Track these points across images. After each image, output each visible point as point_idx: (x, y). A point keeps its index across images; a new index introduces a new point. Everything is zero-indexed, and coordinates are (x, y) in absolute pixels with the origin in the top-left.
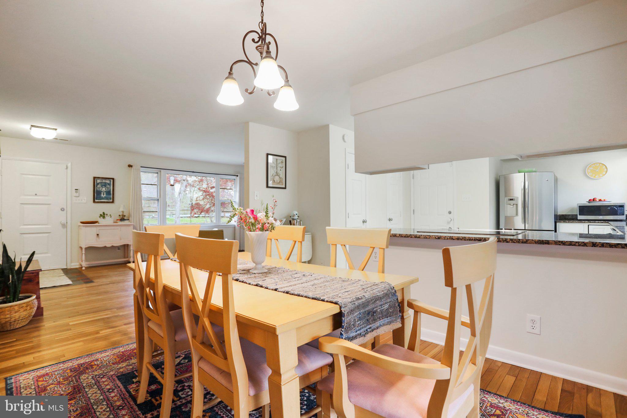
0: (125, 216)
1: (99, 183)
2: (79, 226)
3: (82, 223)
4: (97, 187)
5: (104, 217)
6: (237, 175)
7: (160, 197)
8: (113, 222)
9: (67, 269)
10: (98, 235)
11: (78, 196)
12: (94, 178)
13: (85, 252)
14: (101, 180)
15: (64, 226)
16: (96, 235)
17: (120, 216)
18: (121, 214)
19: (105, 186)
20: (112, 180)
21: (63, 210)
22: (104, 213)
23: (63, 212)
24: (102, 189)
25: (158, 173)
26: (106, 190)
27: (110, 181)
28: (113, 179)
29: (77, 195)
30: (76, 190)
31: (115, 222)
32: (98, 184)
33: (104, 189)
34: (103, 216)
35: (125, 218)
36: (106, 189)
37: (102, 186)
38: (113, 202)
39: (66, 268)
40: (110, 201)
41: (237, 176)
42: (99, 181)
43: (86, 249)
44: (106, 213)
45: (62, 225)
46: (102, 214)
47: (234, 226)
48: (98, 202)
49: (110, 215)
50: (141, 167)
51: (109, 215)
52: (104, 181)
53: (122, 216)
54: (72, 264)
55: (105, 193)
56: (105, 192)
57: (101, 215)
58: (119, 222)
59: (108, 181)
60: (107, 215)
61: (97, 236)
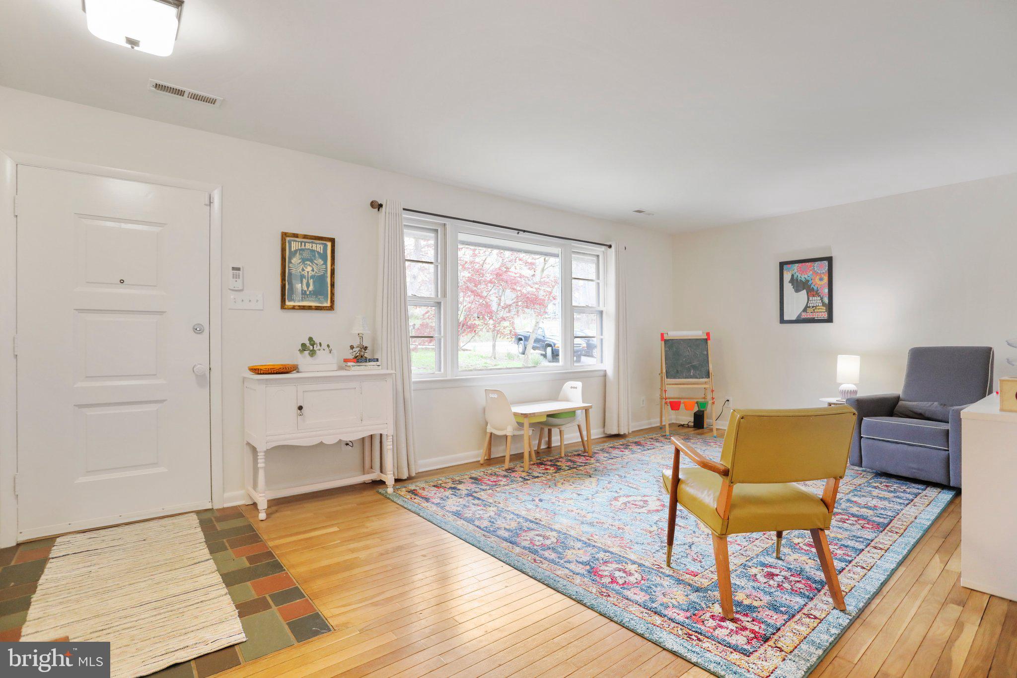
0: (366, 348)
1: (296, 251)
2: (244, 379)
3: (256, 371)
4: (290, 262)
5: (313, 353)
6: (608, 244)
7: (444, 295)
8: (335, 367)
9: (212, 509)
10: (300, 408)
11: (240, 288)
12: (284, 235)
13: (265, 463)
14: (301, 242)
15: (204, 379)
16: (296, 408)
17: (352, 347)
18: (356, 343)
19: (312, 261)
20: (329, 244)
21: (197, 330)
22: (311, 339)
23: (199, 336)
24: (303, 270)
25: (436, 231)
26: (313, 273)
27: (325, 246)
28: (333, 241)
29: (238, 284)
30: (234, 269)
31: (341, 368)
32: (293, 254)
33: (309, 269)
34: (309, 347)
35: (367, 355)
36: (313, 270)
37: (304, 261)
38: (331, 308)
39: (210, 507)
40: (325, 305)
41: (610, 246)
42: (295, 246)
43: (268, 452)
44: (317, 340)
45: (197, 375)
46: (307, 343)
47: (602, 373)
48: (294, 308)
49: (328, 346)
50: (404, 209)
51: (324, 346)
52: (308, 246)
53: (358, 349)
54: (226, 495)
55: (311, 281)
56: (312, 277)
57: (303, 345)
58: (353, 368)
59: (318, 247)
60: (320, 344)
61: (299, 411)
